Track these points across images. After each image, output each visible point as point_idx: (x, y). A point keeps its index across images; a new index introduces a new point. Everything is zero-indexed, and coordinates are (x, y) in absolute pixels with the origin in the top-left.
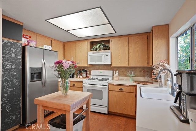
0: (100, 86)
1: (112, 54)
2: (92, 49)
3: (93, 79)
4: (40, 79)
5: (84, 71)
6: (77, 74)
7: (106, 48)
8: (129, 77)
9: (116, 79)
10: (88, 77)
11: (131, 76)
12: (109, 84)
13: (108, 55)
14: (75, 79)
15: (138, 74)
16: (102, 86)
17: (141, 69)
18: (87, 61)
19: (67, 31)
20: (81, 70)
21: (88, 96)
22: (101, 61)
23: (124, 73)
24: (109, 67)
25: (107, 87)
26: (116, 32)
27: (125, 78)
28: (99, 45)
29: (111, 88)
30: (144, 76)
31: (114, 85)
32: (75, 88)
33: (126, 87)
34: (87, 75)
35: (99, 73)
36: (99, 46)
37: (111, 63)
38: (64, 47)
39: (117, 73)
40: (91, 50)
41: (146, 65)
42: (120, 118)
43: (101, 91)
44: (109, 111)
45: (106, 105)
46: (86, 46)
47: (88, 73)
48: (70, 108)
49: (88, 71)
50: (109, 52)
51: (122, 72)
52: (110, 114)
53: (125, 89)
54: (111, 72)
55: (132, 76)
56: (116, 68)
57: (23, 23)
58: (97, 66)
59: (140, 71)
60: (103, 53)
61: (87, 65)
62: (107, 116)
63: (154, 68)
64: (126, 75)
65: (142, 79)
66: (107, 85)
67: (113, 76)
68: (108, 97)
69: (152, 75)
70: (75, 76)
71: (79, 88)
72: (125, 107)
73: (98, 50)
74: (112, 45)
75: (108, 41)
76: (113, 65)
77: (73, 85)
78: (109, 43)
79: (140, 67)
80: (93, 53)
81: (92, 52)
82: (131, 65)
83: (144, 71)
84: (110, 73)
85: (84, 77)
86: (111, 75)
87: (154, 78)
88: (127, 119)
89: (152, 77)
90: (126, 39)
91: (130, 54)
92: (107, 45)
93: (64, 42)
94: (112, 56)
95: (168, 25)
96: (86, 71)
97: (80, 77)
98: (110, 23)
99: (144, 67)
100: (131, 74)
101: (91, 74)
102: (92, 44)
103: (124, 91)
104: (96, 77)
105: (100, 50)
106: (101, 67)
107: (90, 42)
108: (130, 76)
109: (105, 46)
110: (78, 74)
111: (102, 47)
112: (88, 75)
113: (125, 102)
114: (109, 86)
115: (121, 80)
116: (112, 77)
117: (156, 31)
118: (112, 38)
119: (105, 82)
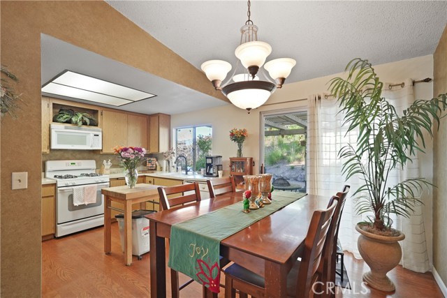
0: (96, 185)
1: (104, 135)
9: (108, 172)
13: (98, 135)
16: (100, 184)
25: (108, 183)
26: (119, 106)
29: (114, 184)
31: (117, 179)
37: (102, 148)
39: (110, 164)
50: (98, 131)
60: (89, 130)
74: (103, 119)
76: (104, 151)
80: (66, 128)
81: (61, 126)
84: (91, 164)
87: (150, 166)
94: (103, 138)
101: (49, 169)
107: (53, 104)
114: (111, 182)
117: (161, 118)
118: (102, 109)
119: (106, 178)
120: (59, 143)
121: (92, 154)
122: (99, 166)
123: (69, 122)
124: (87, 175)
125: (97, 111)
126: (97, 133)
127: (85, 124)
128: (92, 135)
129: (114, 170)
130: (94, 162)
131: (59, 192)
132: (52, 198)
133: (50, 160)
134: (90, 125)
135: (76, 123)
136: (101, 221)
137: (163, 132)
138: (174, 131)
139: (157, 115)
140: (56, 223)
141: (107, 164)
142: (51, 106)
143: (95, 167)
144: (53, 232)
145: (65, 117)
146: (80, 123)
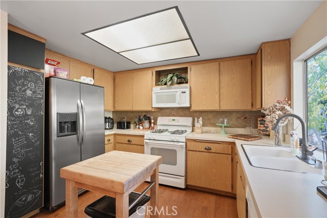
0: (172, 143)
1: (192, 91)
2: (160, 83)
3: (161, 131)
4: (75, 133)
5: (146, 118)
6: (135, 123)
7: (182, 81)
8: (219, 129)
9: (199, 131)
10: (153, 128)
11: (223, 125)
12: (188, 140)
13: (185, 92)
14: (132, 131)
15: (235, 123)
17: (239, 115)
18: (151, 102)
19: (118, 53)
20: (141, 117)
21: (155, 162)
22: (174, 102)
23: (212, 122)
24: (187, 112)
25: (184, 144)
26: (199, 55)
27: (213, 129)
28: (170, 76)
29: (192, 146)
30: (244, 127)
31: (195, 141)
32: (132, 146)
33: (217, 145)
34: (150, 125)
35: (170, 121)
36: (171, 78)
37: (191, 105)
38: (114, 80)
39: (201, 122)
40: (157, 85)
41: (249, 108)
42: (206, 195)
43: (174, 152)
44: (188, 183)
45: (183, 174)
46: (149, 77)
47: (152, 121)
48: (123, 188)
49: (152, 117)
50: (186, 88)
51: (209, 119)
52: (188, 188)
53: (214, 148)
54: (191, 119)
55: (225, 127)
56: (198, 114)
57: (46, 40)
58: (167, 111)
59: (238, 118)
60: (178, 88)
61: (151, 109)
62: (185, 192)
63: (266, 112)
64: (214, 125)
65: (241, 131)
66: (184, 141)
67: (193, 126)
68: (186, 161)
69: (259, 125)
70: (132, 126)
71: (138, 146)
72: (214, 177)
73: (169, 84)
74: (191, 75)
75: (185, 70)
76: (194, 108)
77: (129, 141)
78: (187, 72)
79: (237, 112)
81: (158, 88)
82: (224, 107)
83: (245, 118)
84: (188, 121)
85: (146, 129)
86: (190, 124)
87: (262, 129)
88: (218, 198)
89: (259, 128)
90: (215, 66)
91: (222, 91)
92: (183, 76)
93: (114, 72)
94: (192, 94)
95: (289, 40)
96: (149, 119)
97: (139, 128)
98: (191, 38)
99: (244, 112)
100: (223, 123)
101: (158, 123)
102: (159, 74)
103: (212, 151)
104: (165, 128)
105: (172, 84)
106: (173, 112)
107: (156, 71)
108: (221, 127)
109: (181, 78)
110: (137, 123)
111: (175, 79)
112: (152, 125)
113: (214, 170)
114: (188, 143)
115: (207, 132)
116: (191, 128)
117: (267, 50)
119: (181, 137)
125: (187, 68)
128: (180, 93)
132: (142, 146)
142: (154, 74)
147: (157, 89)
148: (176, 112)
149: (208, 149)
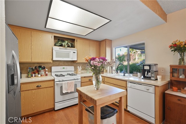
0: (74, 81)
1: (78, 52)
7: (73, 46)
10: (47, 75)
13: (75, 53)
16: (76, 80)
26: (85, 36)
28: (66, 42)
29: (83, 80)
31: (85, 77)
35: (61, 69)
37: (77, 59)
40: (55, 45)
47: (47, 70)
50: (75, 50)
58: (57, 63)
60: (71, 50)
77: (38, 86)
80: (60, 49)
94: (78, 54)
95: (111, 40)
101: (53, 71)
106: (61, 63)
107: (54, 36)
108: (87, 70)
117: (107, 42)
118: (77, 38)
119: (79, 76)
120: (56, 57)
121: (72, 63)
122: (76, 69)
123: (61, 45)
124: (70, 75)
125: (75, 39)
126: (74, 51)
127: (68, 47)
128: (72, 53)
129: (83, 71)
130: (73, 67)
131: (55, 84)
132: (53, 88)
133: (54, 66)
134: (71, 47)
135: (65, 46)
136: (76, 101)
137: (108, 50)
138: (114, 49)
139: (105, 40)
140: (54, 103)
141: (79, 68)
142: (53, 37)
143: (74, 70)
144: (53, 107)
145: (59, 43)
146: (66, 46)
147: (56, 48)
148: (63, 63)
149: (90, 80)
